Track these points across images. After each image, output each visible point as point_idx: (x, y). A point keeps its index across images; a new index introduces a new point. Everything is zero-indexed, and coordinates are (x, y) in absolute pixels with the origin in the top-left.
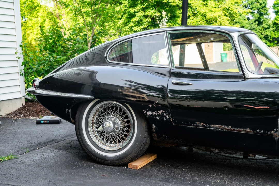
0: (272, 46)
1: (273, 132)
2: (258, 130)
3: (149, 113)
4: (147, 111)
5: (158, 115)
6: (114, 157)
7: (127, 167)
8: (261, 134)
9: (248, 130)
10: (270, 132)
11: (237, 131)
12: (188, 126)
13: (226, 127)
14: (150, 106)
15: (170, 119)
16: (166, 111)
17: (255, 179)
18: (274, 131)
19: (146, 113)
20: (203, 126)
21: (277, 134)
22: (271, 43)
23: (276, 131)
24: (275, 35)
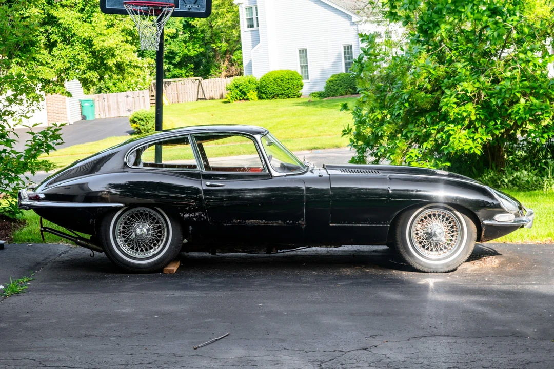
1: (300, 222)
2: (288, 222)
3: (187, 215)
4: (184, 214)
5: (195, 217)
6: (149, 263)
7: (162, 272)
8: (291, 224)
9: (280, 222)
10: (298, 222)
11: (270, 224)
12: (225, 225)
13: (260, 222)
14: (187, 208)
15: (207, 219)
16: (203, 211)
18: (301, 220)
19: (183, 216)
20: (240, 222)
21: (304, 223)
22: (181, 69)
23: (303, 220)
24: (189, 50)
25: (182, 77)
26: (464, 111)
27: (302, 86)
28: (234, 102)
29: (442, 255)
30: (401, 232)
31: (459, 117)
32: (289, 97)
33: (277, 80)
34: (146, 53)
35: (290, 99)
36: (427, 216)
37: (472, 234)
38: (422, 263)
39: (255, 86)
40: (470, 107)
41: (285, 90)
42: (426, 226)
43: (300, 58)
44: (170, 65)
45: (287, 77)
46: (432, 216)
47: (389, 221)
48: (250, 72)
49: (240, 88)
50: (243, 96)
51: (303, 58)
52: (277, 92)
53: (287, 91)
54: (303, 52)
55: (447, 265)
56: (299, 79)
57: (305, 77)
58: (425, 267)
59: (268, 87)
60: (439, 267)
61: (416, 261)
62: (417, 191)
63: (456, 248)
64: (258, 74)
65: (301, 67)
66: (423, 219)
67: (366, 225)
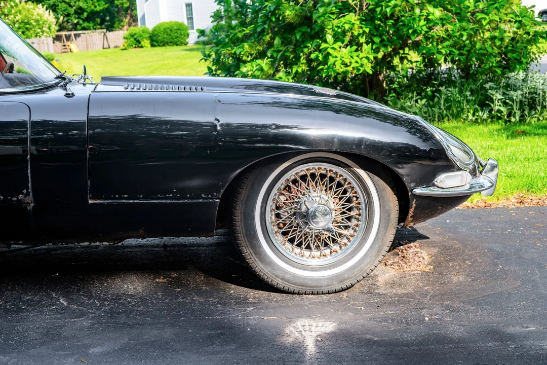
0: (91, 28)
1: (21, 196)
10: (15, 197)
17: (6, 290)
18: (22, 193)
21: (30, 199)
22: (89, 23)
23: (28, 194)
24: (95, 7)
25: (90, 29)
26: (345, 23)
27: (188, 35)
28: (130, 49)
29: (329, 257)
30: (244, 213)
31: (339, 30)
32: (177, 45)
33: (167, 30)
34: (58, 9)
35: (178, 46)
36: (298, 179)
37: (389, 215)
38: (287, 277)
39: (148, 35)
40: (352, 17)
41: (173, 39)
42: (296, 200)
43: (187, 11)
44: (79, 20)
45: (175, 28)
46: (309, 178)
47: (219, 192)
48: (144, 22)
49: (135, 37)
50: (138, 43)
51: (189, 11)
52: (167, 40)
53: (175, 40)
54: (189, 6)
55: (339, 278)
56: (186, 29)
57: (191, 27)
58: (295, 284)
59: (159, 36)
60: (323, 283)
61: (277, 273)
62: (278, 127)
63: (357, 243)
64: (150, 25)
65: (188, 19)
66: (291, 184)
67: (169, 201)
